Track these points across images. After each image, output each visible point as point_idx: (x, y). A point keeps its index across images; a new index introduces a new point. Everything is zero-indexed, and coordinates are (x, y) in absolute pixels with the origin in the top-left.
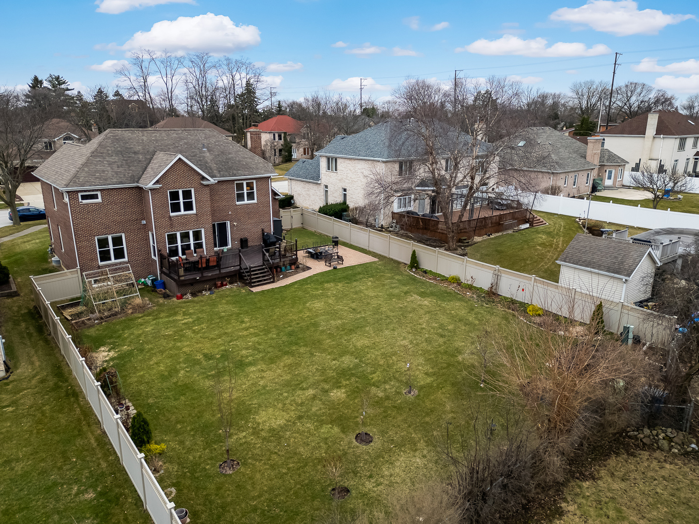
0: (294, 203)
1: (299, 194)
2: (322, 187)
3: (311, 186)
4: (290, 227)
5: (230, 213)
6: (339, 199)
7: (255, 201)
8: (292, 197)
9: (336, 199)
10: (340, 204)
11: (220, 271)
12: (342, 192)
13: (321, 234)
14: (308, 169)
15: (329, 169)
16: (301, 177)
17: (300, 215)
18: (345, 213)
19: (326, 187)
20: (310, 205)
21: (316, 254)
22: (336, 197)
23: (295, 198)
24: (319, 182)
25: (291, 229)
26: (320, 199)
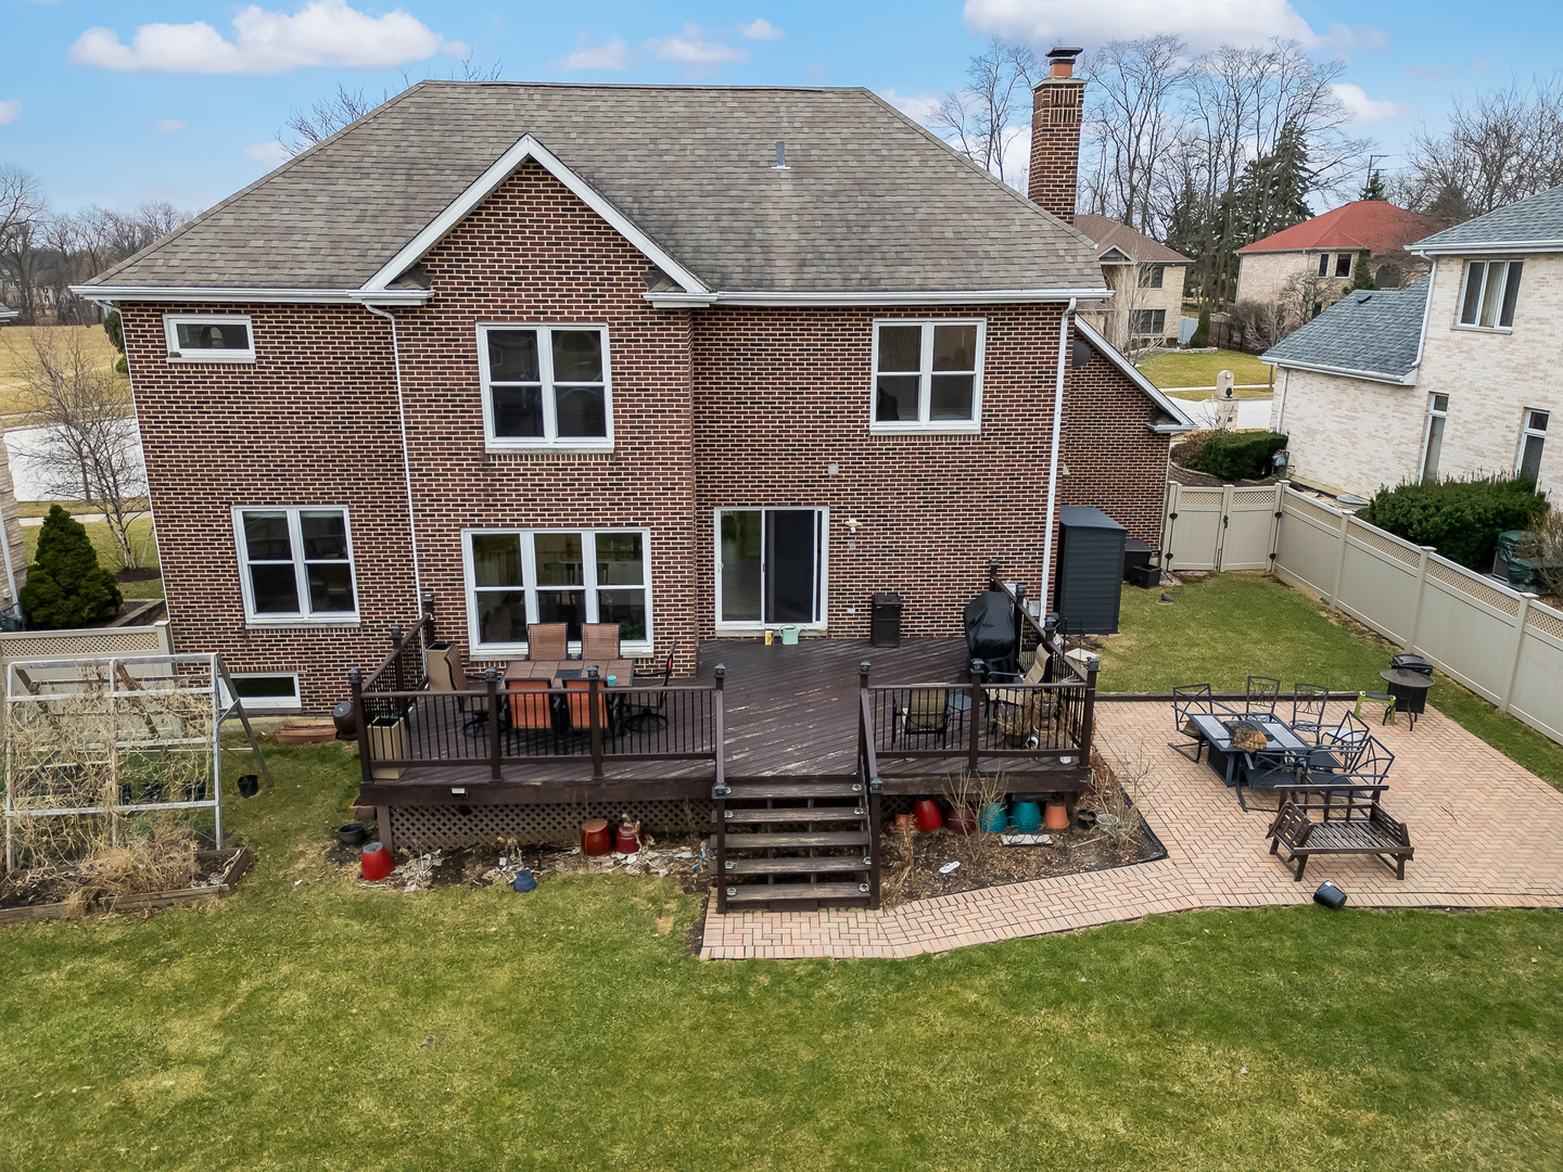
0: (1284, 467)
1: (1311, 432)
2: (1421, 402)
3: (1369, 395)
4: (1210, 565)
5: (833, 469)
6: (1502, 464)
7: (973, 425)
8: (1279, 442)
9: (1479, 462)
10: (1498, 488)
11: (598, 772)
12: (1517, 428)
13: (1347, 621)
14: (1370, 328)
15: (1468, 317)
16: (1334, 360)
17: (1270, 516)
18: (1514, 536)
19: (1441, 401)
20: (1348, 480)
21: (1239, 756)
22: (1479, 453)
23: (1290, 447)
24: (1408, 380)
25: (1211, 574)
26: (1399, 457)
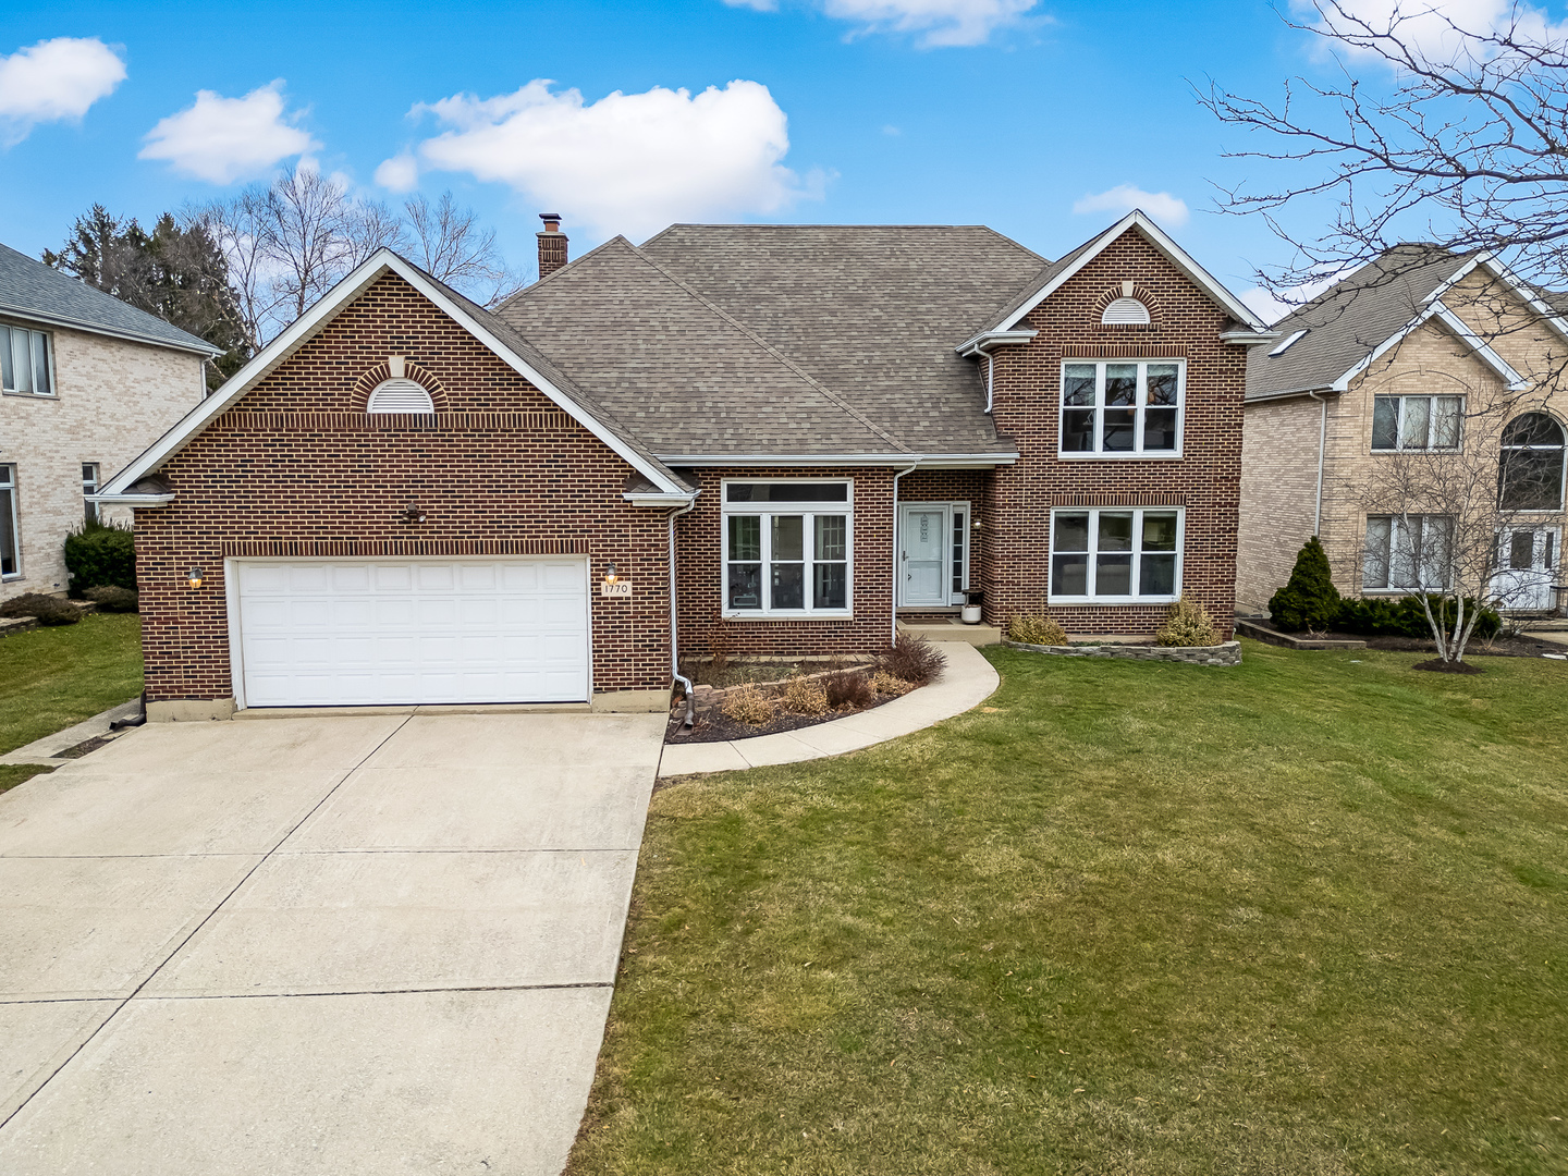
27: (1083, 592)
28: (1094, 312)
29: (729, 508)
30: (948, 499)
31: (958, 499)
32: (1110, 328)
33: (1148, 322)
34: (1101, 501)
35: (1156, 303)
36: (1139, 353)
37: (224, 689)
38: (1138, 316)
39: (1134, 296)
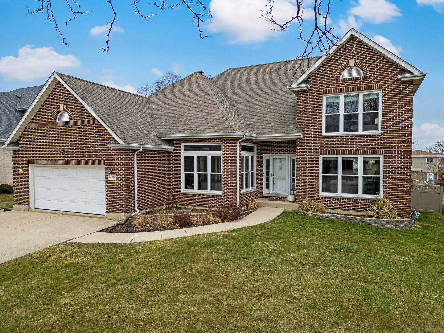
27: (336, 191)
28: (337, 74)
29: (184, 154)
30: (287, 153)
31: (291, 153)
32: (344, 80)
33: (362, 75)
34: (342, 153)
35: (365, 67)
36: (358, 89)
37: (28, 203)
38: (358, 73)
39: (355, 65)
